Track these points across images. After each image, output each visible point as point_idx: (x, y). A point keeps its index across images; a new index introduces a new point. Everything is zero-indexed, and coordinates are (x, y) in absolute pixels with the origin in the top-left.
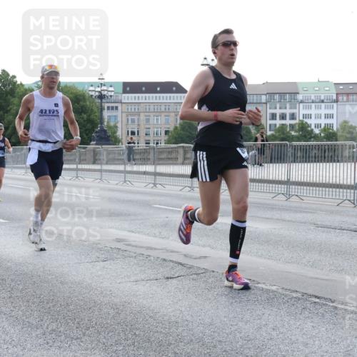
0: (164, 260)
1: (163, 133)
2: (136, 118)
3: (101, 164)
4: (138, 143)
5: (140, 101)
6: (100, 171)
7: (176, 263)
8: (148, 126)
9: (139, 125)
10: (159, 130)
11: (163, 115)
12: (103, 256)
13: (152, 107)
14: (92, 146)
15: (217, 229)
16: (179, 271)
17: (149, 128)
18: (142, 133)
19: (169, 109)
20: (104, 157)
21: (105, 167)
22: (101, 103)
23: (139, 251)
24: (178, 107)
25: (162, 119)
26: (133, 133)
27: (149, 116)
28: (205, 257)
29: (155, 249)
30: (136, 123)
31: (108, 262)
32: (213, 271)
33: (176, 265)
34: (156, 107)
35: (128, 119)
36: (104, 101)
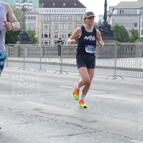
0: (68, 123)
1: (67, 36)
2: (48, 25)
3: (24, 57)
4: (49, 43)
5: (51, 13)
6: (24, 62)
7: (75, 125)
8: (56, 31)
9: (50, 30)
10: (64, 33)
11: (67, 23)
12: (26, 120)
13: (59, 18)
14: (18, 44)
15: (104, 102)
16: (78, 130)
17: (57, 32)
18: (52, 36)
19: (71, 19)
20: (26, 52)
21: (27, 59)
22: (24, 14)
23: (50, 117)
24: (78, 17)
25: (66, 26)
26: (46, 36)
27: (58, 24)
28: (95, 121)
29: (61, 115)
30: (48, 28)
31: (29, 124)
32: (101, 131)
33: (76, 126)
34: (62, 18)
35: (42, 26)
36: (26, 12)
